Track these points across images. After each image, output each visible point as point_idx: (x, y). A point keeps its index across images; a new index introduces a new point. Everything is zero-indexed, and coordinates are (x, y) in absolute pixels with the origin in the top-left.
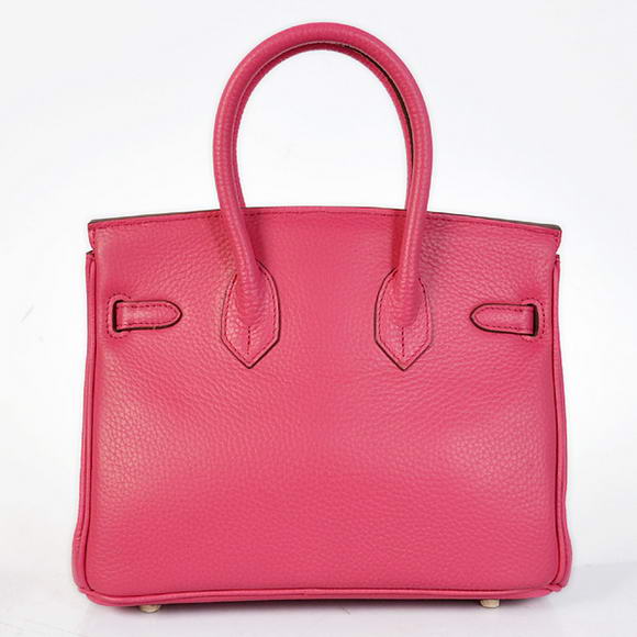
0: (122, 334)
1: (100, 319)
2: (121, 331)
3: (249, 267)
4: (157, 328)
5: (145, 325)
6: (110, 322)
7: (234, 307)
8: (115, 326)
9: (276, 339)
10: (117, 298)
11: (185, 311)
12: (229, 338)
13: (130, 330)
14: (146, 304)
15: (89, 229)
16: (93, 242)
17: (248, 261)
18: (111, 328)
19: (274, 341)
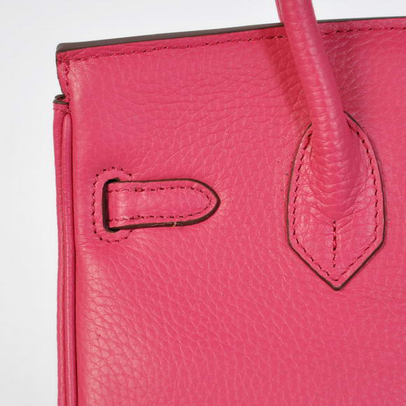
0: (118, 234)
1: (80, 209)
2: (115, 230)
3: (334, 124)
4: (180, 224)
5: (158, 221)
6: (99, 215)
7: (307, 189)
8: (107, 220)
9: (379, 240)
10: (110, 175)
11: (223, 196)
12: (301, 239)
13: (131, 228)
14: (157, 184)
15: (59, 61)
16: (65, 83)
17: (332, 115)
18: (100, 226)
19: (376, 245)
